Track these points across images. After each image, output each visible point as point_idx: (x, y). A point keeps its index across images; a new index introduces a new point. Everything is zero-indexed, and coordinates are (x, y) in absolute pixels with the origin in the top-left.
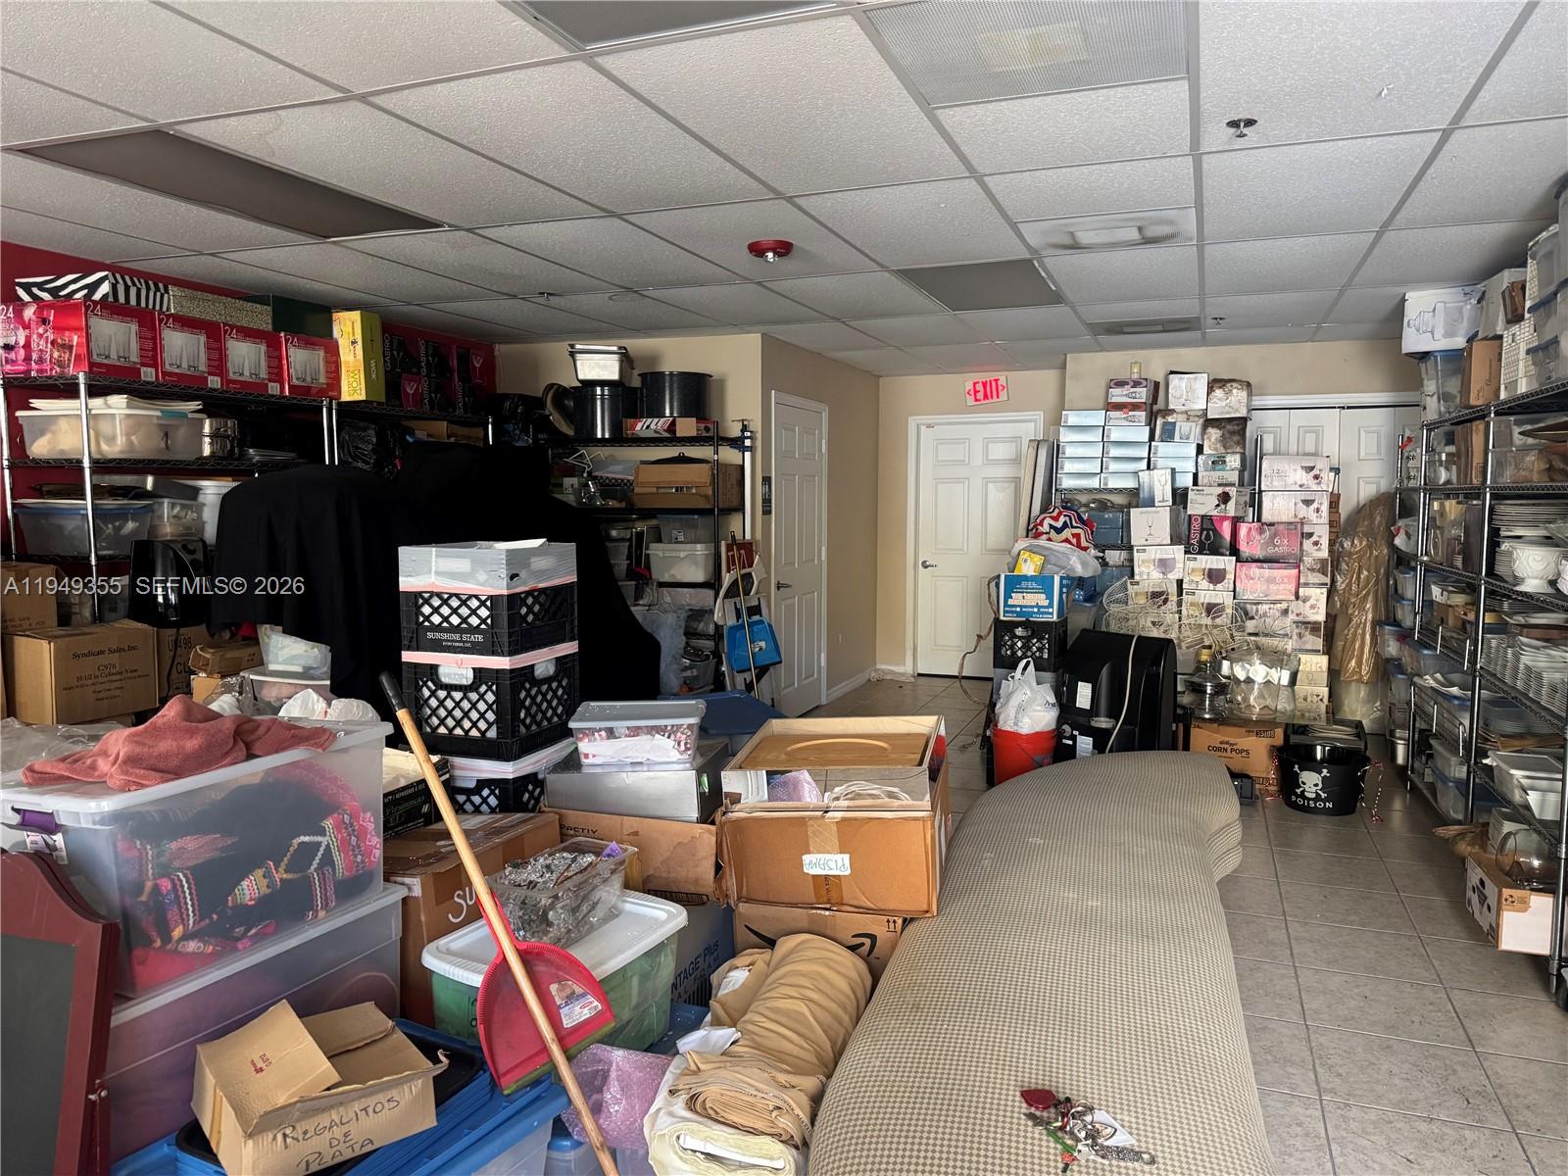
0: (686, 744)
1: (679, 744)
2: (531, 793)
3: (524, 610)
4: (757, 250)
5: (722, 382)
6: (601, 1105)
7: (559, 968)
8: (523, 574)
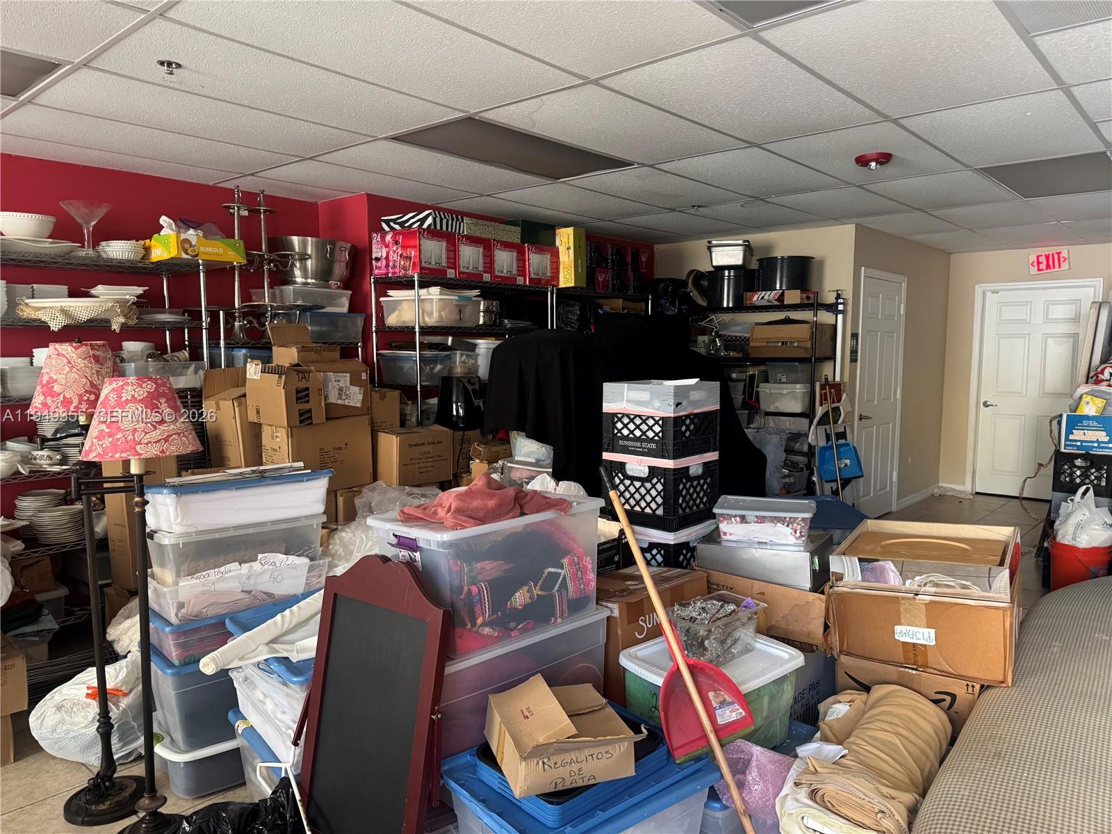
0: (801, 532)
1: (795, 532)
2: (685, 556)
3: (684, 428)
4: (863, 161)
5: (821, 263)
6: (744, 784)
7: (715, 681)
8: (684, 403)
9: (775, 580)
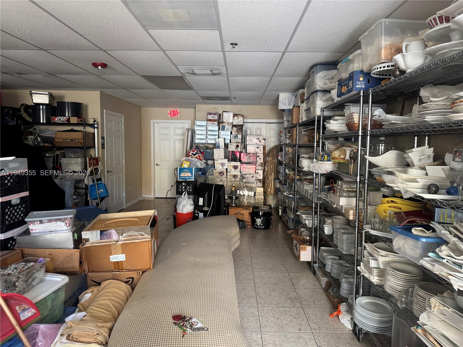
0: (69, 224)
1: (66, 224)
2: (11, 244)
3: (6, 181)
4: (95, 65)
5: (86, 106)
6: (35, 344)
8: (6, 169)
9: (57, 247)
